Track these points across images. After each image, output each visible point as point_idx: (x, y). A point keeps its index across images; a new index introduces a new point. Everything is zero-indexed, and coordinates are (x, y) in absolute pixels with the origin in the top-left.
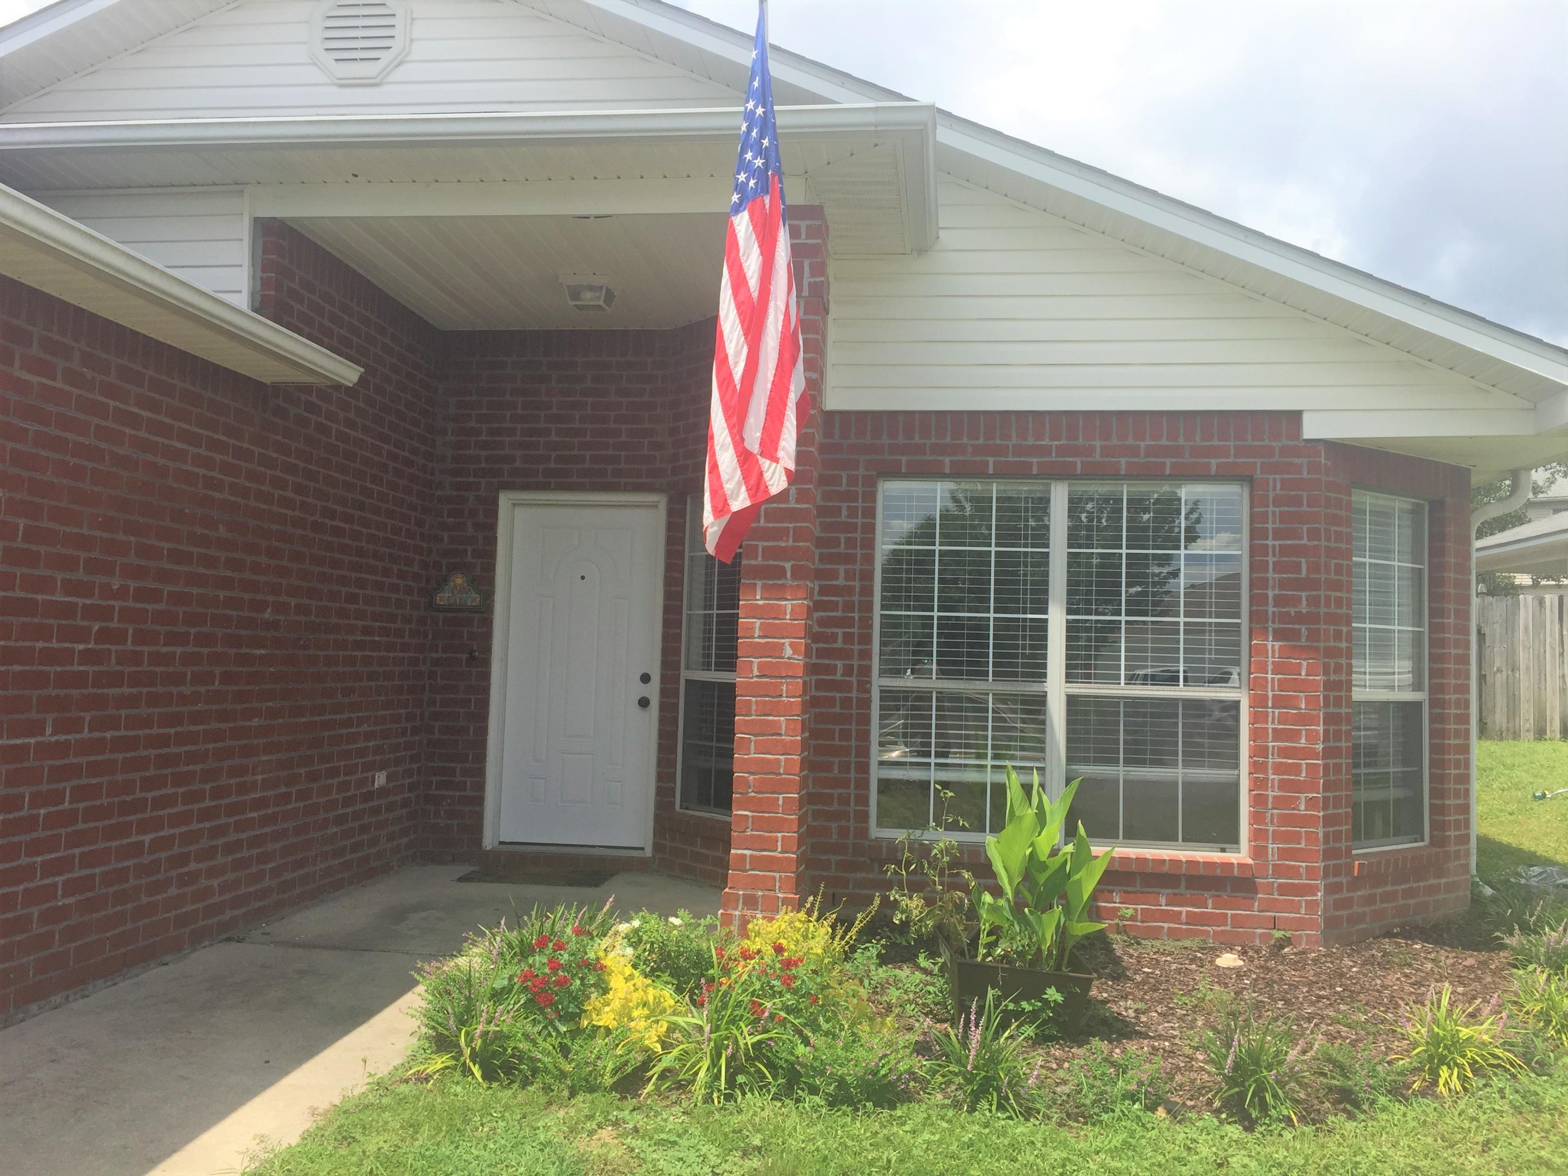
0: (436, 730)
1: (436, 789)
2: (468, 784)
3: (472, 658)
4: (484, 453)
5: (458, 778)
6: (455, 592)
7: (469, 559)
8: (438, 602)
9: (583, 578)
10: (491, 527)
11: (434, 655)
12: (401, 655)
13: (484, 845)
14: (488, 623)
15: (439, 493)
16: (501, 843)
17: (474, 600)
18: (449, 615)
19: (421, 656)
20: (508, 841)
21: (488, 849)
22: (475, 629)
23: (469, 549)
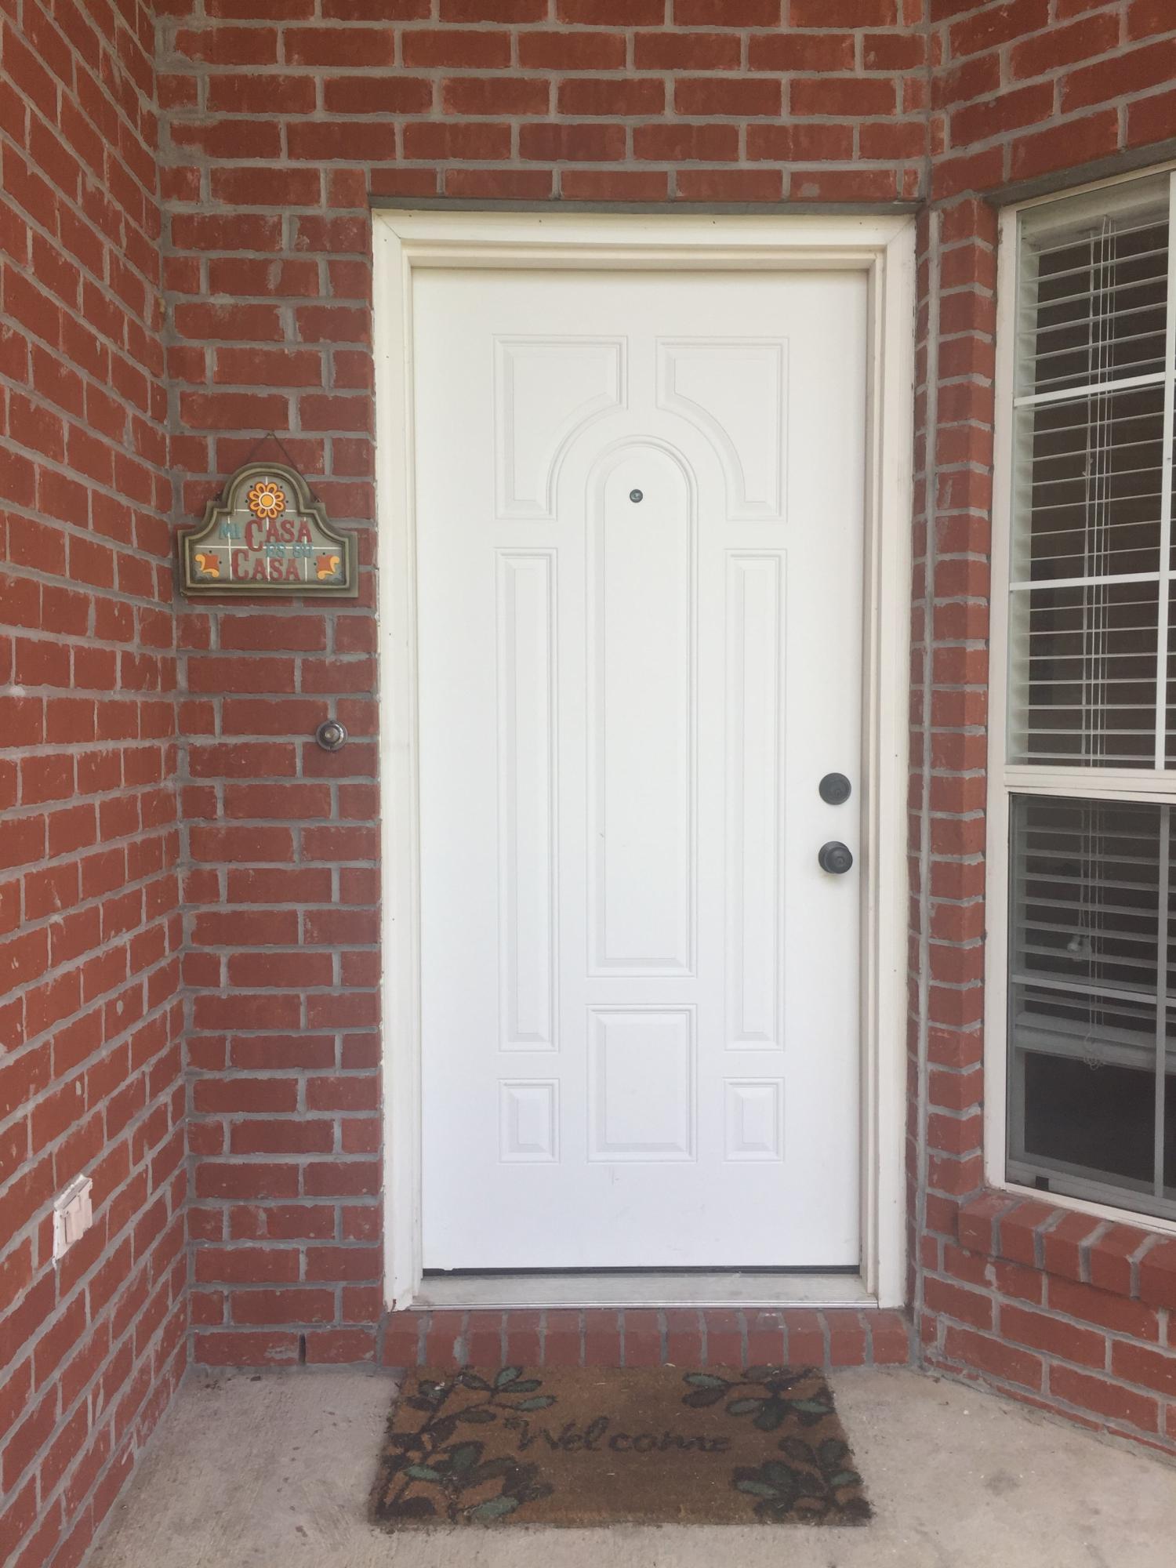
0: (223, 971)
1: (234, 1150)
2: (337, 1132)
3: (322, 753)
4: (320, 75)
5: (304, 1114)
6: (258, 537)
7: (294, 429)
8: (202, 571)
9: (636, 496)
10: (359, 325)
11: (201, 741)
12: (105, 746)
13: (388, 1298)
14: (363, 634)
15: (178, 207)
16: (430, 1274)
17: (322, 562)
18: (242, 612)
19: (162, 745)
20: (448, 1267)
21: (401, 1306)
22: (329, 657)
23: (292, 397)
